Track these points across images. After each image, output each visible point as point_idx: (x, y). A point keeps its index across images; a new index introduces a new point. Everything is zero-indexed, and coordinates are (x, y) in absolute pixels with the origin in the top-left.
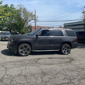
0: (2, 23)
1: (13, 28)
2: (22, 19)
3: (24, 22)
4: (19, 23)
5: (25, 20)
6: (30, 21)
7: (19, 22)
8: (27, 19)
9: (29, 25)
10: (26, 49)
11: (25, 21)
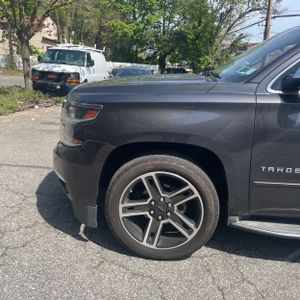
0: (134, 31)
1: (173, 50)
2: (210, 11)
3: (216, 24)
4: (194, 27)
5: (222, 14)
6: (242, 16)
7: (196, 23)
8: (231, 9)
9: (238, 34)
10: (175, 200)
11: (221, 20)
